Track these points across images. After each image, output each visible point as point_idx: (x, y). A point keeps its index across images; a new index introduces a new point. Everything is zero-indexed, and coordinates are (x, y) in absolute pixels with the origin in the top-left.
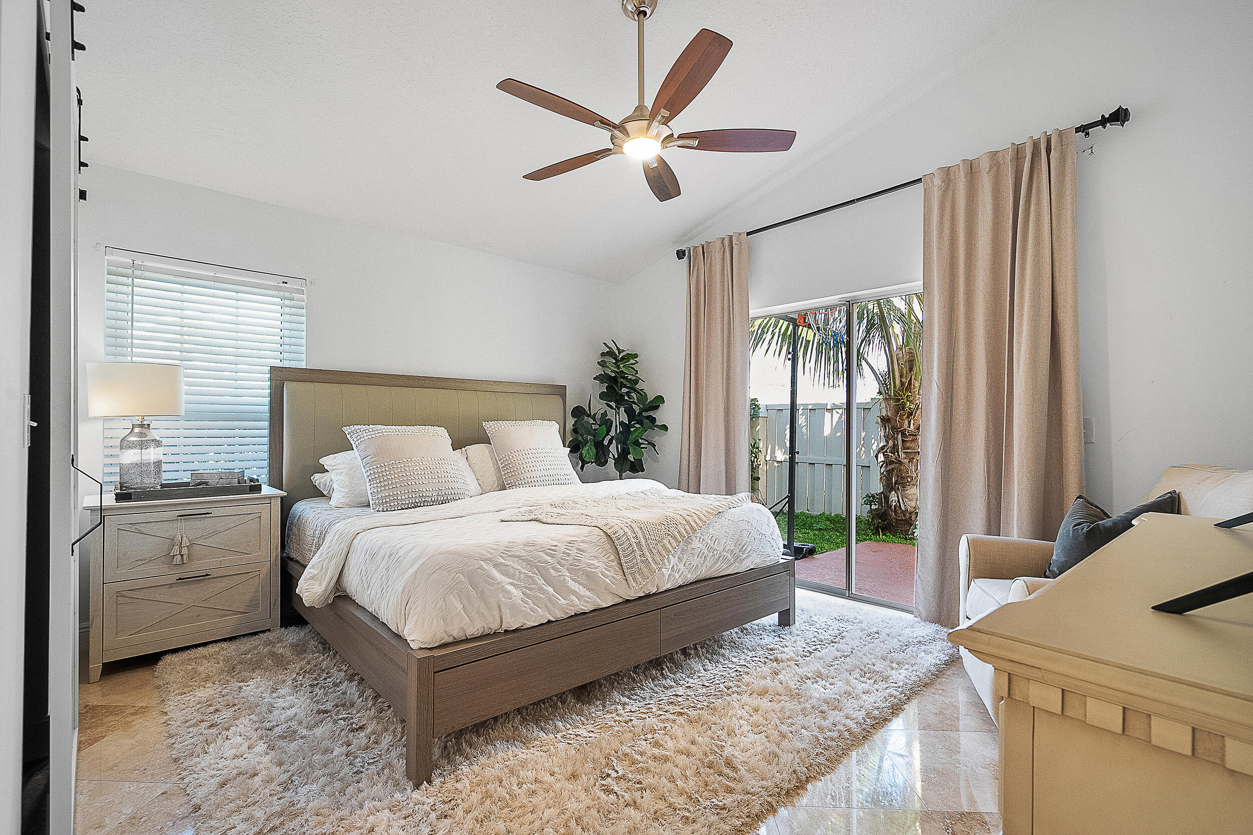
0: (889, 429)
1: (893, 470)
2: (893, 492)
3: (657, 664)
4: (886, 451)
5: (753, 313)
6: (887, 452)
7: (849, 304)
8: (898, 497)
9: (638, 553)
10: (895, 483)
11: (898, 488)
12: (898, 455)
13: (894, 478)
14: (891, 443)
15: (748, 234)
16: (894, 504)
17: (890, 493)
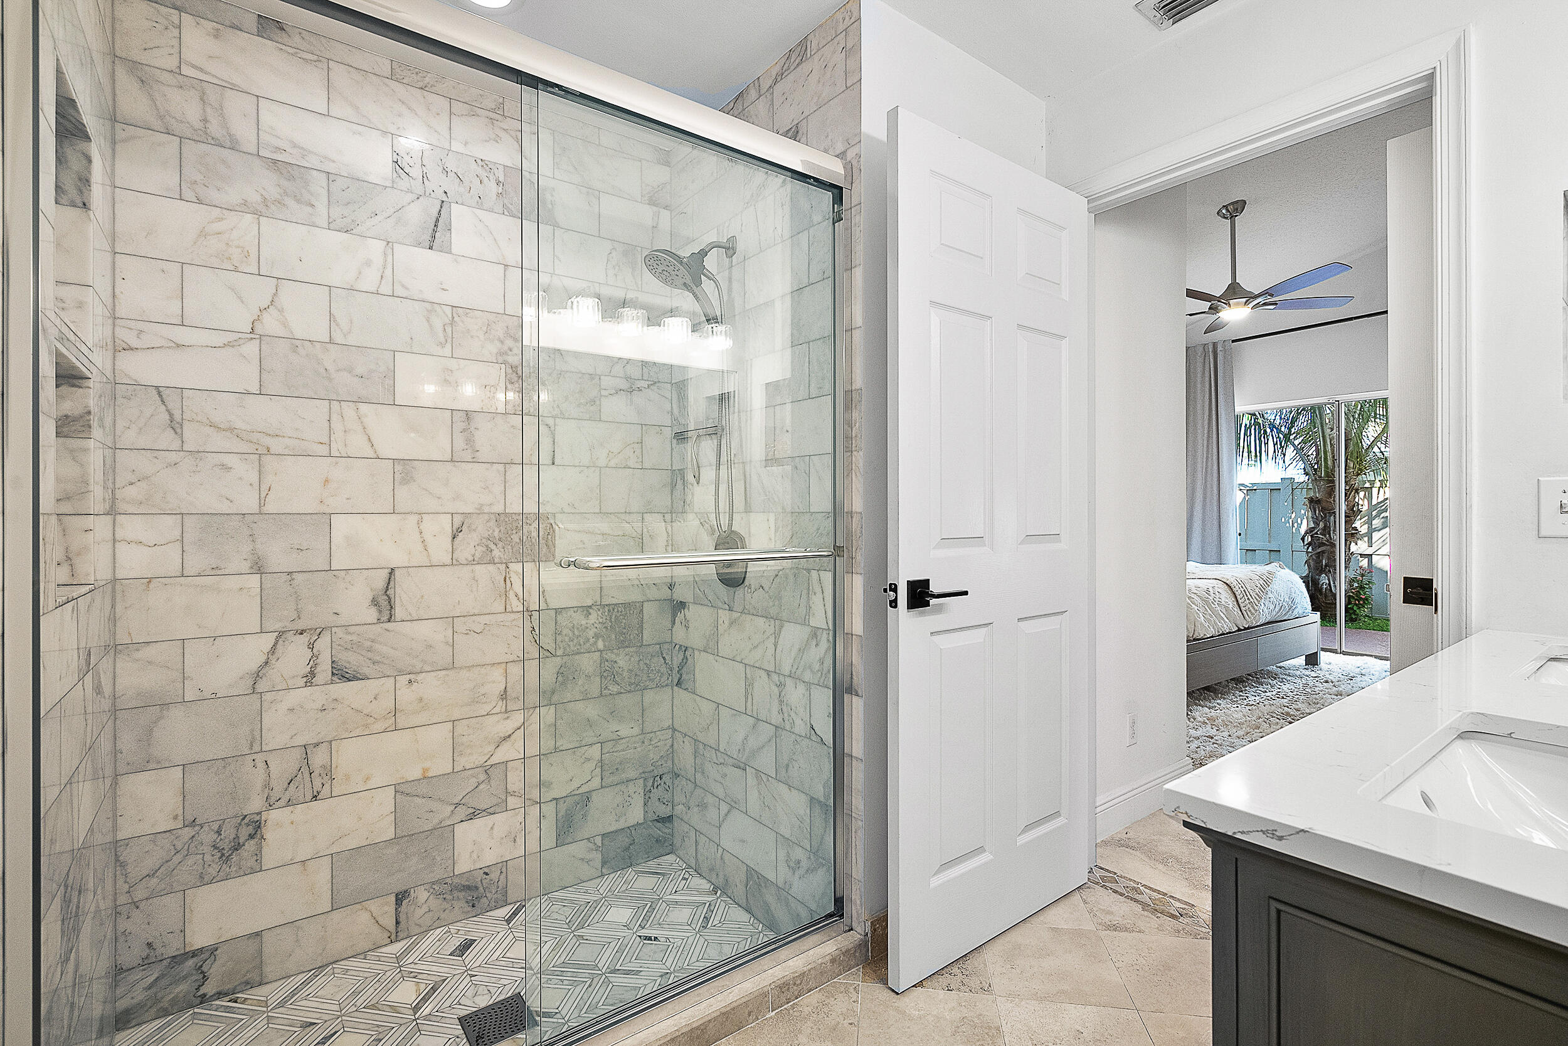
0: (1319, 510)
1: (1323, 552)
2: (1323, 575)
3: (1239, 681)
4: (1316, 533)
5: (1239, 409)
6: (1318, 534)
7: (1339, 404)
8: (1329, 580)
9: (1246, 598)
10: (1326, 566)
11: (1330, 571)
12: (1330, 536)
13: (1324, 561)
14: (1322, 525)
15: (1233, 341)
16: (1325, 586)
17: (1320, 576)
